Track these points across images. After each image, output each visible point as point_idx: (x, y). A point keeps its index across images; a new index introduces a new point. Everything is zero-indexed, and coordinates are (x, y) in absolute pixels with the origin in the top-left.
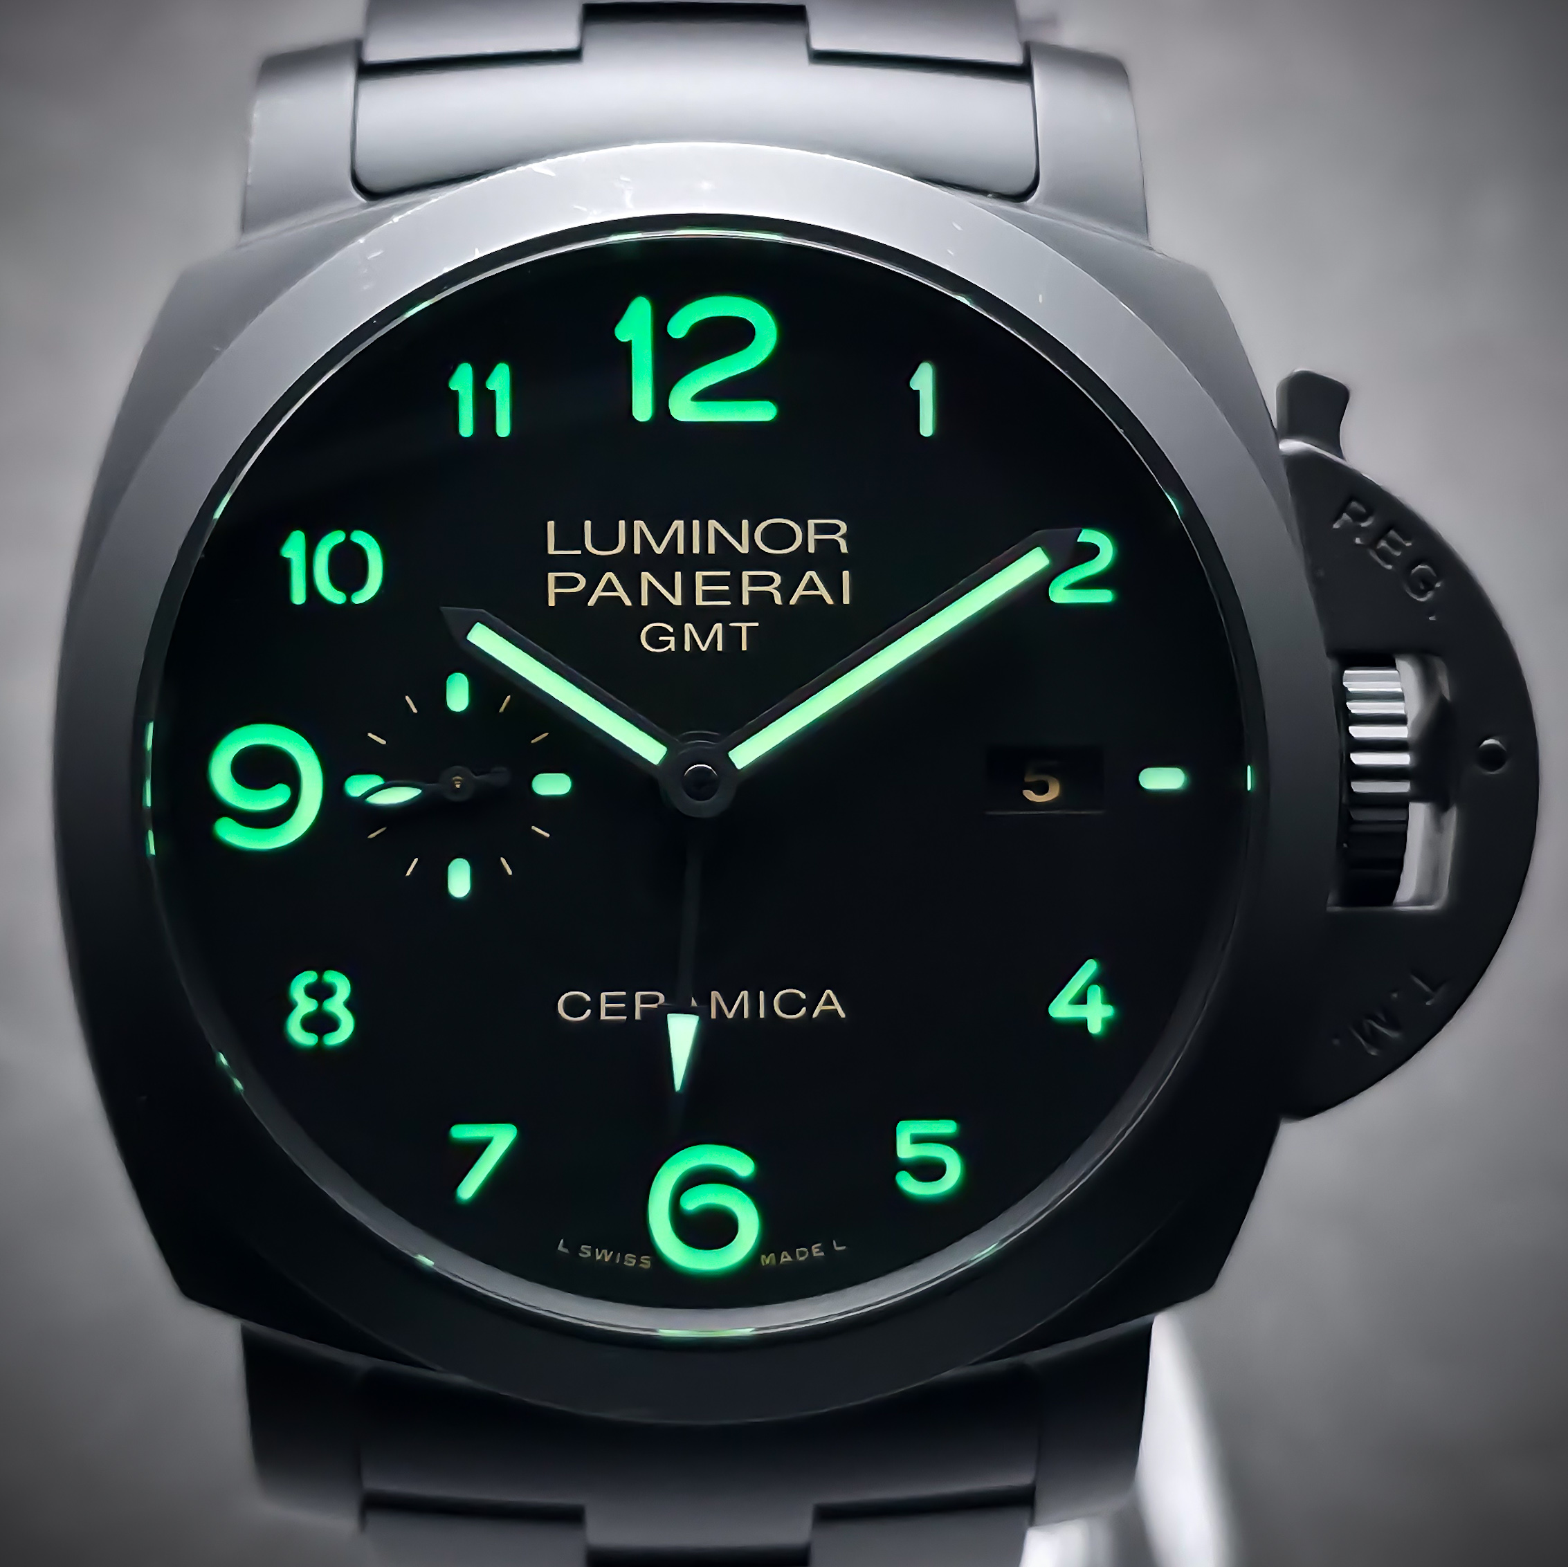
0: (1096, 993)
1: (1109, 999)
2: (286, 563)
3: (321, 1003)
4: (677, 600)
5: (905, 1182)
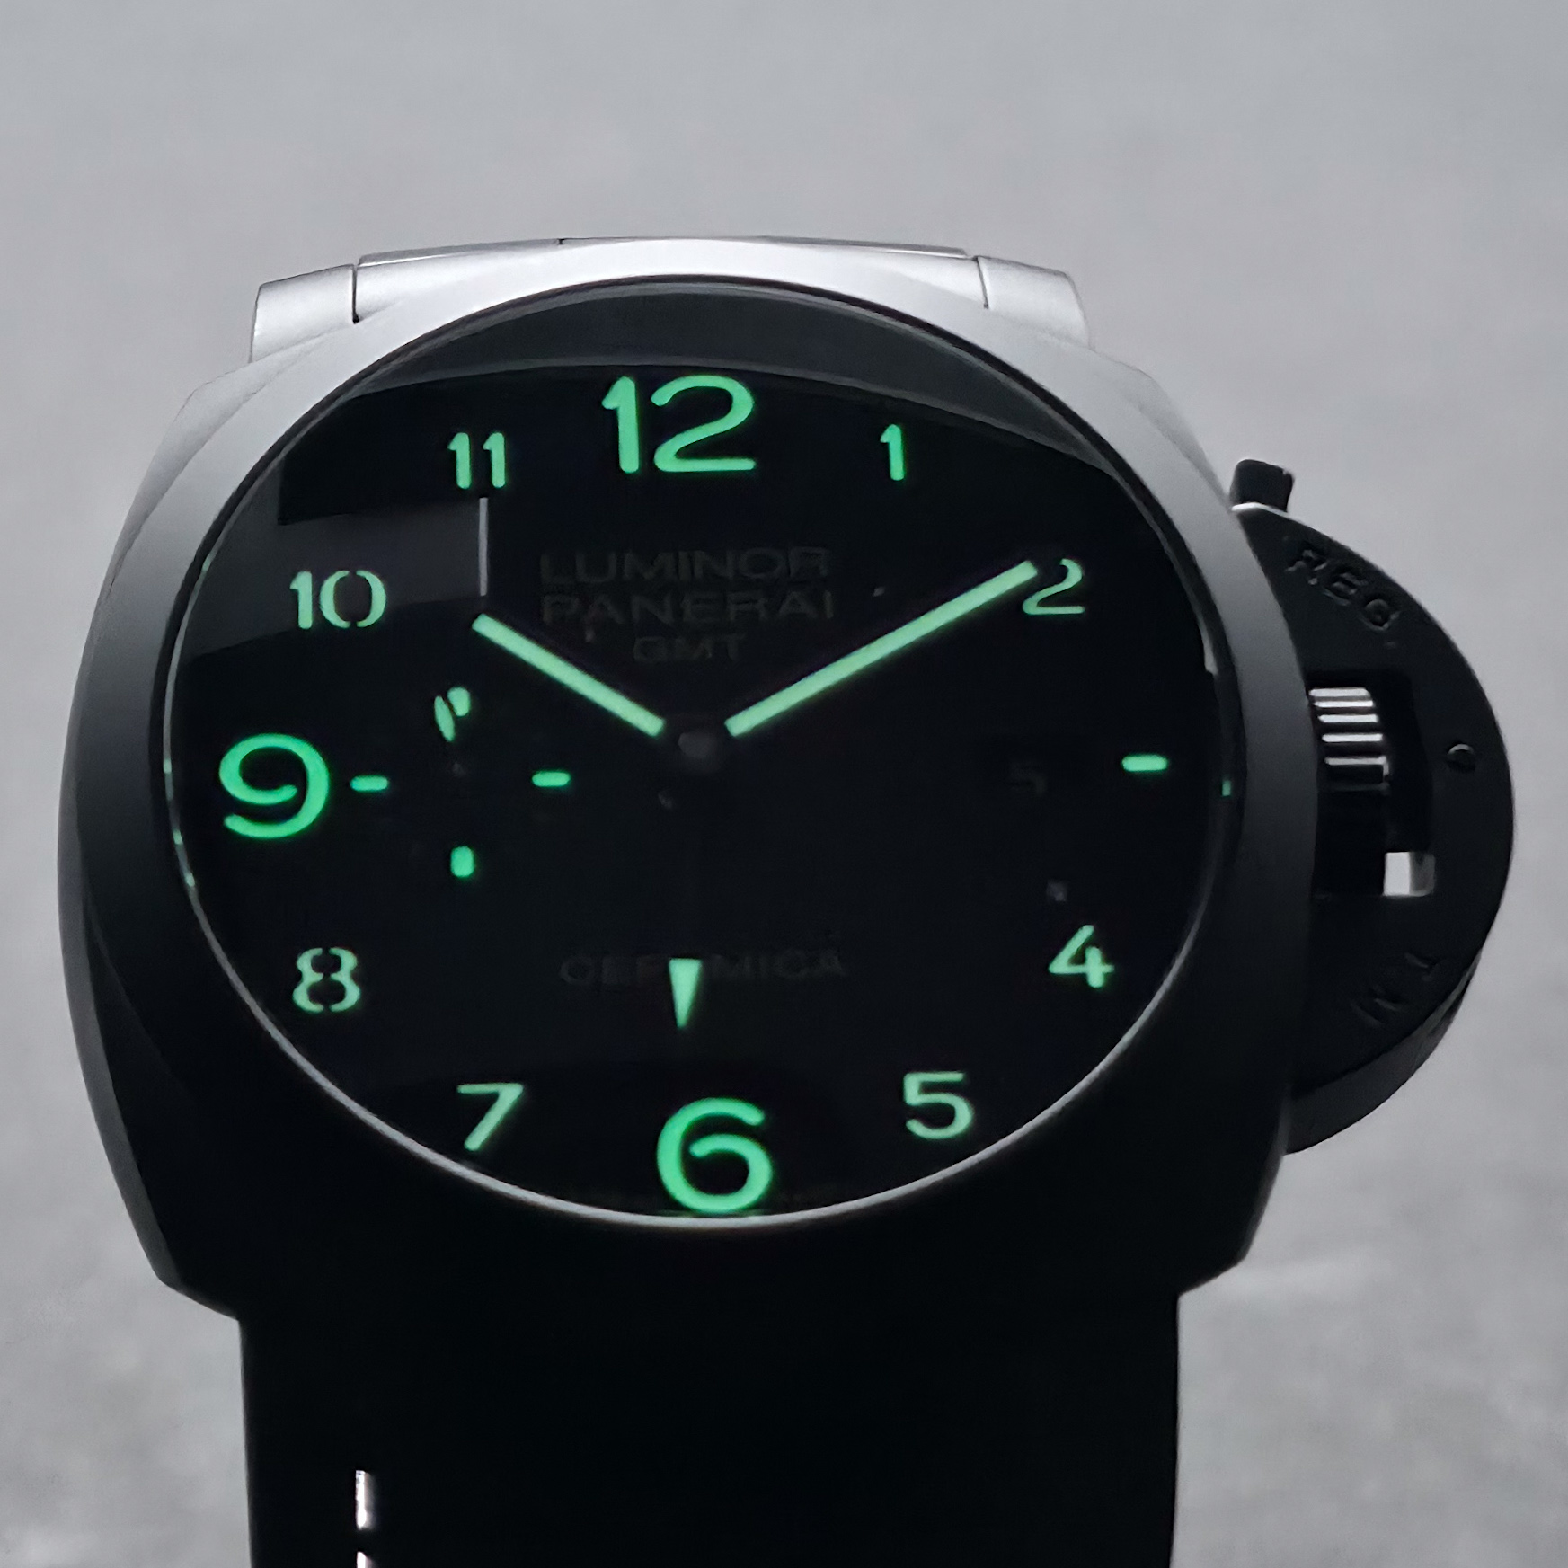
0: (1094, 955)
1: (1108, 958)
2: (295, 594)
3: (327, 975)
4: (667, 618)
5: (917, 1128)
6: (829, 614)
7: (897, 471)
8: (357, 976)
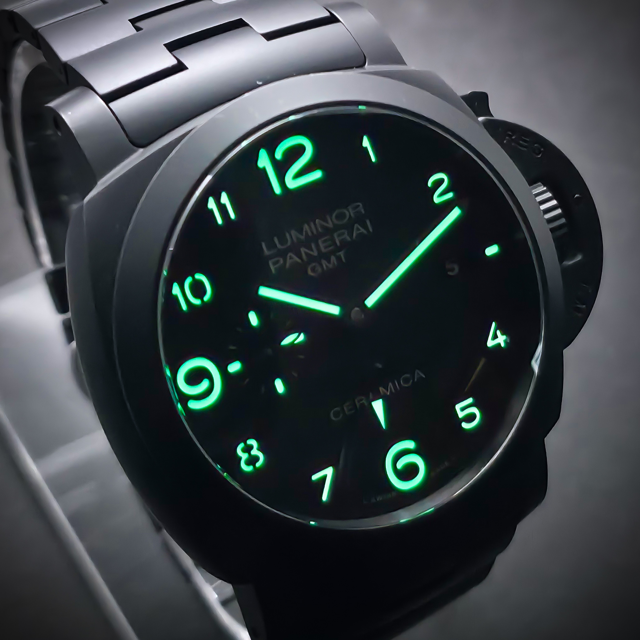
0: (499, 333)
1: (503, 333)
2: (176, 296)
3: (249, 454)
4: (315, 253)
5: (465, 425)
6: (371, 230)
7: (373, 159)
8: (260, 449)
